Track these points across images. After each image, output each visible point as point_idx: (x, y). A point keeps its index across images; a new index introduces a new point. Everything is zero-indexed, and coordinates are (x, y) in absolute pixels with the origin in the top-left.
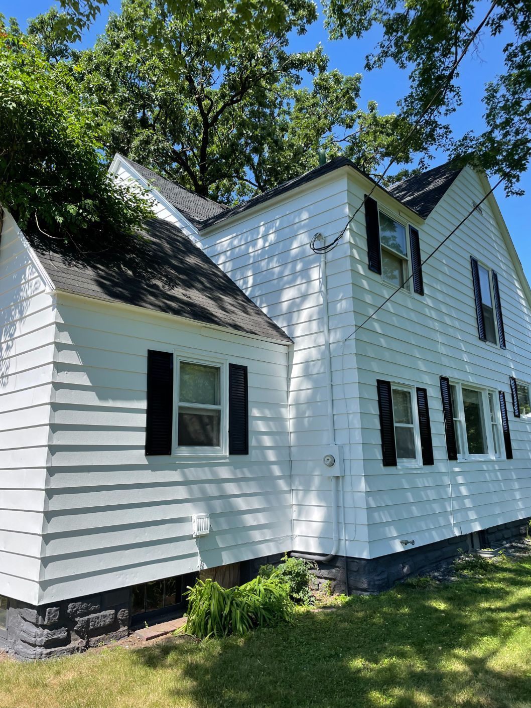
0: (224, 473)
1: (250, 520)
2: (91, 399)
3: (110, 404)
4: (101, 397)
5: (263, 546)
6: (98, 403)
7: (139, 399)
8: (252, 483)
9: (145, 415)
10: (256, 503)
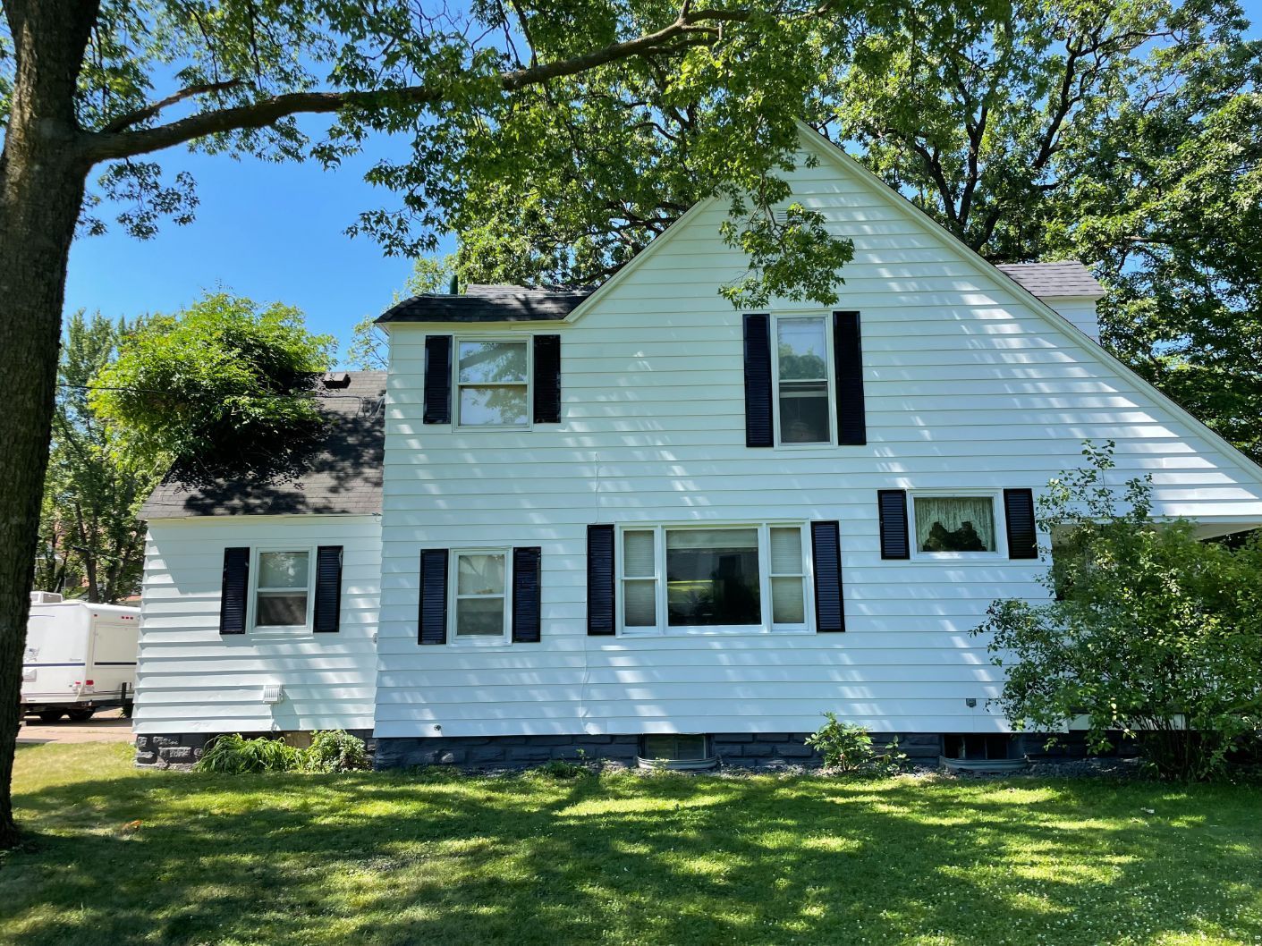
0: (309, 648)
1: (343, 693)
2: (174, 593)
3: (190, 595)
4: (181, 592)
5: (358, 719)
6: (179, 596)
7: (215, 590)
8: (346, 659)
9: (220, 602)
10: (348, 678)
